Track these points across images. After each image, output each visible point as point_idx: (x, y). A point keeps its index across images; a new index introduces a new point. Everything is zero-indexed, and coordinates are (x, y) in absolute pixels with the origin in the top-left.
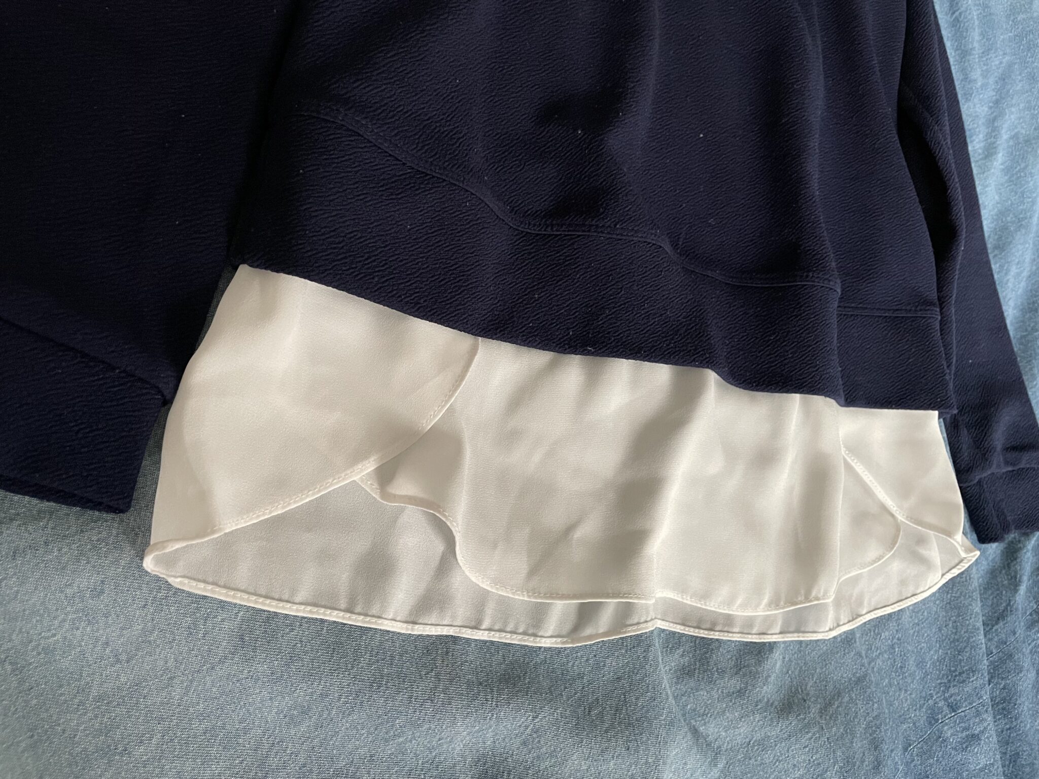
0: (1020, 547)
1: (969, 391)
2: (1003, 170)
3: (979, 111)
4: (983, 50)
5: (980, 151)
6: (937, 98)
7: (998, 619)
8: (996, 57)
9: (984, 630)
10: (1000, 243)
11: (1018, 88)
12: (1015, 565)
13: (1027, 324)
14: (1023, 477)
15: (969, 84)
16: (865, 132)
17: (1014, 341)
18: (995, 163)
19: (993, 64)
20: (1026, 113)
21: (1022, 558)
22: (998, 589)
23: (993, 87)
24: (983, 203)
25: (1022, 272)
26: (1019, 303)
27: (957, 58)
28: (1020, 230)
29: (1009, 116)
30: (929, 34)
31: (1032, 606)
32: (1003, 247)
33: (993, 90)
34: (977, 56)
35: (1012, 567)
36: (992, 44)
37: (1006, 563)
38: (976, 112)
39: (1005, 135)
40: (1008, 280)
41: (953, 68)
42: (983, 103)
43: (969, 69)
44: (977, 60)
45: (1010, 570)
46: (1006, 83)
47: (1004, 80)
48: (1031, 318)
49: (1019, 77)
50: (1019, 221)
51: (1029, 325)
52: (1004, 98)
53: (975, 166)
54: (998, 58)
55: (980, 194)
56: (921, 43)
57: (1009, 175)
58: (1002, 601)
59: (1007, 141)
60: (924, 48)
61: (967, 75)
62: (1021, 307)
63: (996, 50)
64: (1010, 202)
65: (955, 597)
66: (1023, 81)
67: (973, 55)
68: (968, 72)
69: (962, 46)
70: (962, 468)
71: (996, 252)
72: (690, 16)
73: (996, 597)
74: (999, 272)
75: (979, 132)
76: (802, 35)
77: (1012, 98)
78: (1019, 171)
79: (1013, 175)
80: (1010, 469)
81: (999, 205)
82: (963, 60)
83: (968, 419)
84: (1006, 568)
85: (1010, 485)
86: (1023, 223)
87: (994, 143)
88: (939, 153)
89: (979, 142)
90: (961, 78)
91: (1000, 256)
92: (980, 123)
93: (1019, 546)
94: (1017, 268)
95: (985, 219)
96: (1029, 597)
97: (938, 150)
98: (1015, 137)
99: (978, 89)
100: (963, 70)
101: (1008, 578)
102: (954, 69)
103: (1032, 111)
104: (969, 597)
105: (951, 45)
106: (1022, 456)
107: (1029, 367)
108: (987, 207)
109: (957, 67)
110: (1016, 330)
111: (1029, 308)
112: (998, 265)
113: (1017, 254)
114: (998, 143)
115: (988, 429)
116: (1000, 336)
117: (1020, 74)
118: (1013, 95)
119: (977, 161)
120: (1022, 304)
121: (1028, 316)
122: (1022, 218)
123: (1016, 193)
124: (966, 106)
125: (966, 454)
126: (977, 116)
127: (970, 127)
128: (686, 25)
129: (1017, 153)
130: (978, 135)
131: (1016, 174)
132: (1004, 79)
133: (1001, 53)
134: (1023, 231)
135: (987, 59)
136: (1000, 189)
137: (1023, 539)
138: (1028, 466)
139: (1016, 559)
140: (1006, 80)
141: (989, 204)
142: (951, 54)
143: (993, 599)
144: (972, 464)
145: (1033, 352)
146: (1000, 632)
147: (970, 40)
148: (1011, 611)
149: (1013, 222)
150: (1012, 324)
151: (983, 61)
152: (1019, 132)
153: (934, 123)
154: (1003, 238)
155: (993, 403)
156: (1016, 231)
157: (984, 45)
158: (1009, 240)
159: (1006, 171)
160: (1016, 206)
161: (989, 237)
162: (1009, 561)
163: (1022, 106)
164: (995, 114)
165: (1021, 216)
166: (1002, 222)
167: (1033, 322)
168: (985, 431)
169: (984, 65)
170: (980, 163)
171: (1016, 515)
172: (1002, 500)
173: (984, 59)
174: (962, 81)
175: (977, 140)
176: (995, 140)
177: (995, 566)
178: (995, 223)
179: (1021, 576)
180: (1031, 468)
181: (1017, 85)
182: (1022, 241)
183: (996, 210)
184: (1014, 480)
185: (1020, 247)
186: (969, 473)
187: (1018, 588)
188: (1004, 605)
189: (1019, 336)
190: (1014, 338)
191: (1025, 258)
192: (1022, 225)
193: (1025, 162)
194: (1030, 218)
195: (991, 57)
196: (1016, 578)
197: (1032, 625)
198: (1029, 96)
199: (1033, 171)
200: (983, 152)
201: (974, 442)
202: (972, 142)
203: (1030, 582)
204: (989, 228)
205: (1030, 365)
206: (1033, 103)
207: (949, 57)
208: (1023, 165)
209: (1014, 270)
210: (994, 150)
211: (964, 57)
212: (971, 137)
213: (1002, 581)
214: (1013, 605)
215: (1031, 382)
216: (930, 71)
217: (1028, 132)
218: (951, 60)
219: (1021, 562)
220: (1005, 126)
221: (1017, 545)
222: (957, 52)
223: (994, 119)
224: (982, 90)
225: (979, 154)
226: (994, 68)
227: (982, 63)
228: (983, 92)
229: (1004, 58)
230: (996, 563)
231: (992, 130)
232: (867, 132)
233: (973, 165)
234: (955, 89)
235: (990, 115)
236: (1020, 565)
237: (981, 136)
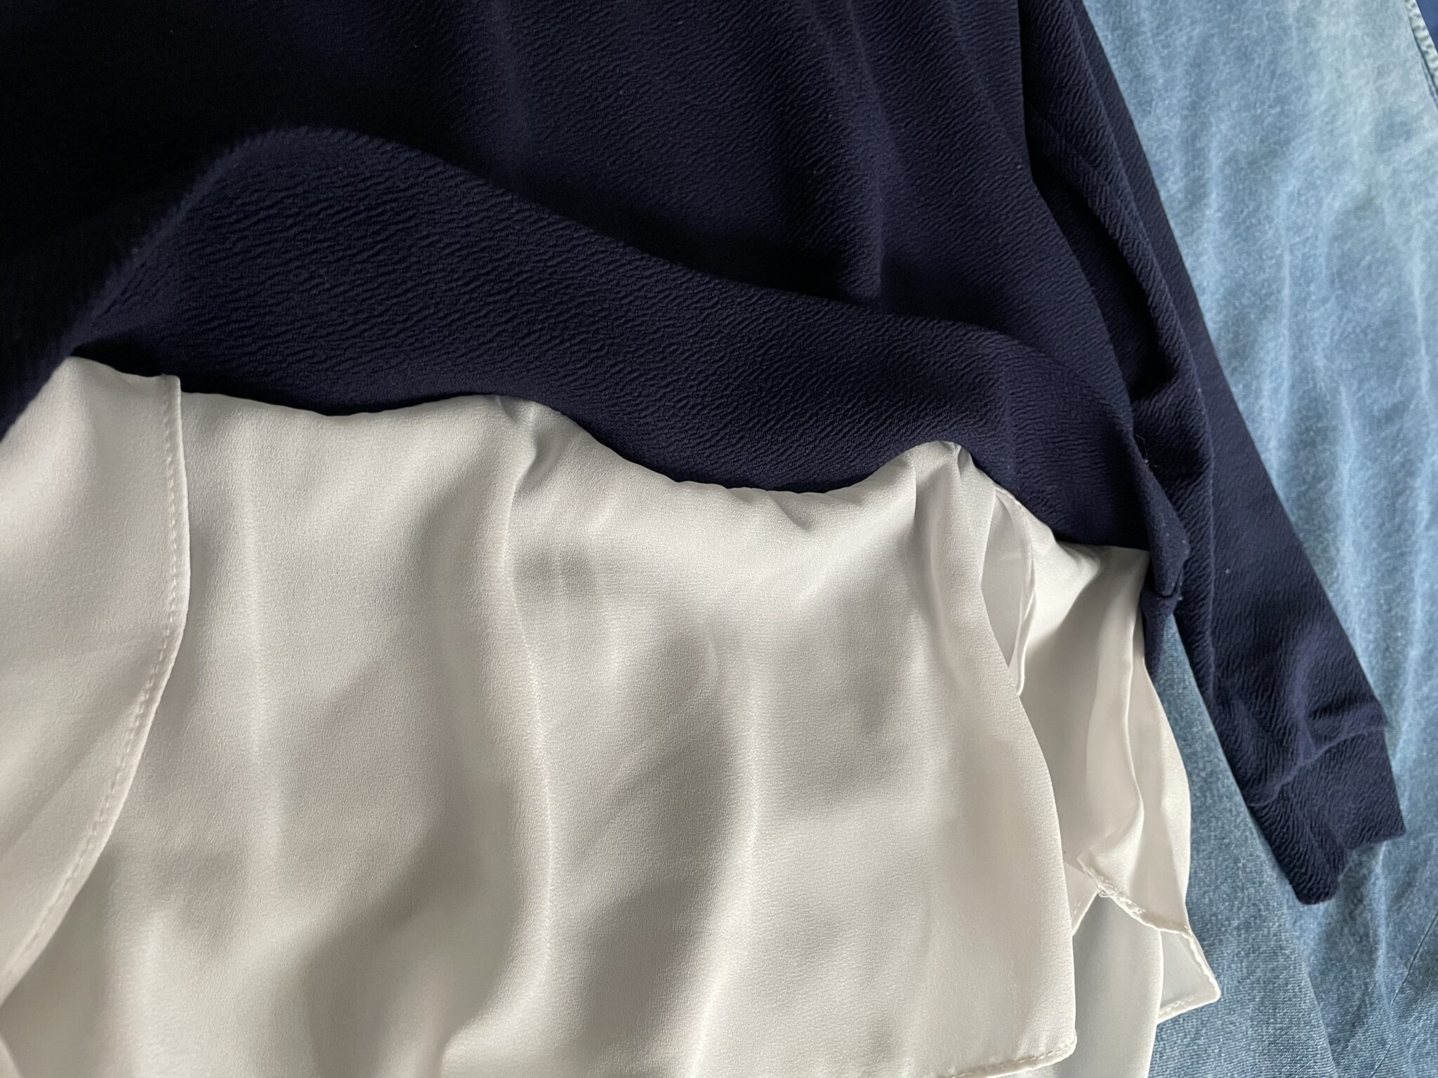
0: (1364, 875)
1: (1232, 627)
2: (1222, 219)
3: (1167, 127)
4: (1157, 22)
5: (1180, 196)
6: (1098, 131)
7: (1354, 1026)
8: (1180, 30)
9: (1333, 1051)
10: (1239, 345)
11: (1223, 78)
12: (1361, 913)
13: (1304, 470)
14: (1348, 755)
15: (1144, 84)
16: (977, 217)
17: (1287, 506)
18: (1207, 212)
19: (1177, 43)
20: (1244, 115)
21: (1371, 895)
22: (1343, 968)
23: (1183, 82)
24: (1198, 286)
25: (1280, 385)
26: (1284, 437)
27: (1118, 43)
28: (1265, 317)
29: (1217, 127)
30: (1063, 17)
31: (1401, 974)
32: (1244, 352)
33: (1185, 87)
34: (1149, 34)
35: (1358, 918)
36: (1171, 9)
37: (1347, 911)
38: (1163, 131)
39: (1215, 159)
40: (1261, 408)
41: (1112, 61)
42: (1172, 114)
43: (1141, 60)
44: (1151, 42)
45: (1355, 924)
46: (1203, 71)
47: (1199, 66)
48: (1308, 459)
49: (1223, 58)
50: (1262, 301)
51: (1308, 473)
52: (1203, 99)
53: (1176, 224)
54: (1184, 32)
55: (1193, 271)
56: (1053, 35)
57: (1233, 227)
58: (1354, 989)
59: (1221, 170)
60: (1059, 45)
61: (1138, 69)
62: (1289, 443)
63: (1179, 18)
64: (1241, 272)
65: (1281, 1029)
66: (1229, 63)
67: (1143, 33)
68: (1139, 66)
69: (1123, 21)
70: (1249, 775)
71: (1235, 364)
72: (592, 51)
73: (1343, 984)
74: (1245, 397)
75: (1174, 164)
76: (818, 62)
77: (1218, 96)
78: (1249, 216)
79: (1239, 224)
80: (1325, 748)
81: (1224, 281)
82: (1128, 45)
83: (1241, 680)
84: (1349, 920)
85: (1330, 777)
86: (1268, 303)
87: (1200, 178)
88: (1121, 233)
89: (1175, 182)
90: (1129, 77)
91: (1241, 370)
92: (1172, 148)
93: (1361, 874)
94: (1271, 382)
95: (1208, 310)
96: (1394, 958)
97: (1118, 229)
98: (1231, 160)
99: (1159, 91)
100: (1130, 63)
101: (1355, 941)
102: (1114, 64)
103: (1253, 112)
104: (1306, 1023)
105: (1104, 23)
106: (1340, 721)
107: (1320, 546)
108: (1207, 290)
109: (1119, 58)
110: (1288, 484)
111: (1301, 441)
112: (1241, 386)
113: (1268, 359)
114: (1207, 176)
115: (1278, 693)
116: (1269, 512)
117: (1224, 52)
118: (1218, 91)
119: (1178, 215)
120: (1290, 436)
121: (1302, 454)
122: (1265, 295)
123: (1249, 254)
124: (1145, 124)
125: (1249, 748)
126: (1166, 137)
127: (1157, 158)
128: (585, 71)
129: (1240, 187)
130: (1172, 170)
131: (1244, 221)
132: (1199, 64)
133: (1188, 22)
134: (1271, 316)
135: (1166, 37)
136: (1221, 253)
137: (1365, 858)
138: (1352, 735)
139: (1361, 901)
140: (1203, 67)
141: (1208, 283)
142: (1106, 37)
143: (1338, 990)
144: (1264, 766)
145: (1321, 519)
146: (1361, 1050)
147: (1134, 10)
148: (1372, 1004)
149: (1253, 305)
150: (1279, 476)
151: (1160, 41)
152: (1237, 149)
153: (1102, 182)
154: (1241, 337)
155: (1277, 641)
156: (1260, 321)
157: (1158, 14)
158: (1251, 338)
159: (1227, 219)
160: (1251, 276)
161: (1219, 339)
162: (1353, 907)
163: (1234, 105)
164: (1194, 127)
165: (1263, 292)
166: (1235, 308)
167: (1313, 465)
168: (1273, 698)
169: (1164, 47)
170: (1183, 216)
171: (1347, 823)
172: (1322, 809)
173: (1162, 37)
174: (1131, 81)
175: (1172, 179)
176: (1201, 173)
177: (1330, 924)
178: (1224, 312)
179: (1375, 931)
180: (1358, 737)
181: (1222, 71)
182: (1272, 334)
183: (1222, 289)
184: (1334, 767)
185: (1271, 345)
186: (1262, 784)
187: (1374, 956)
188: (1358, 995)
189: (1294, 495)
190: (1287, 500)
191: (1282, 362)
192: (1267, 306)
193: (1255, 200)
194: (1279, 292)
195: (1173, 33)
196: (1367, 935)
197: (1407, 1009)
198: (1242, 87)
199: (1269, 212)
200: (1186, 197)
201: (1260, 722)
202: (1164, 183)
203: (1390, 929)
204: (1215, 323)
205: (1322, 543)
206: (1252, 98)
207: (1103, 44)
208: (1252, 206)
209: (1267, 386)
210: (1203, 190)
211: (1128, 40)
212: (1161, 175)
213: (1348, 951)
214: (1373, 992)
215: (1329, 573)
216: (1078, 84)
217: (1252, 148)
218: (1108, 49)
219: (1370, 905)
220: (1214, 144)
221: (1358, 873)
222: (1116, 34)
223: (1195, 137)
224: (1167, 91)
225: (1180, 202)
226: (1180, 49)
227: (1159, 45)
228: (1169, 94)
229: (1193, 29)
230: (1332, 916)
231: (1193, 156)
232: (980, 217)
233: (1172, 224)
234: (1121, 100)
235: (1186, 131)
236: (1371, 911)
237: (1177, 170)
